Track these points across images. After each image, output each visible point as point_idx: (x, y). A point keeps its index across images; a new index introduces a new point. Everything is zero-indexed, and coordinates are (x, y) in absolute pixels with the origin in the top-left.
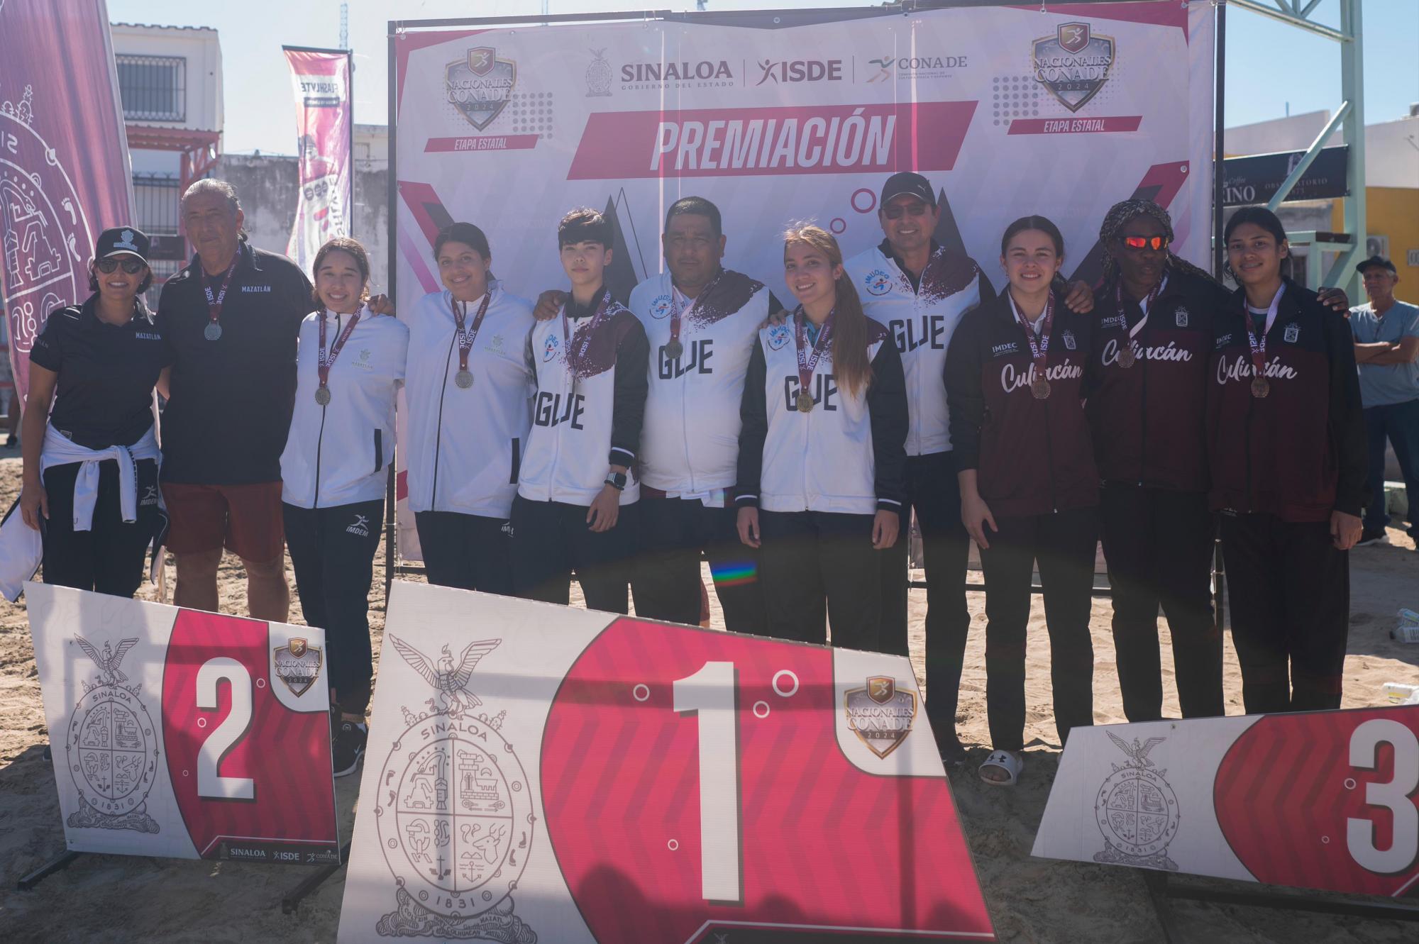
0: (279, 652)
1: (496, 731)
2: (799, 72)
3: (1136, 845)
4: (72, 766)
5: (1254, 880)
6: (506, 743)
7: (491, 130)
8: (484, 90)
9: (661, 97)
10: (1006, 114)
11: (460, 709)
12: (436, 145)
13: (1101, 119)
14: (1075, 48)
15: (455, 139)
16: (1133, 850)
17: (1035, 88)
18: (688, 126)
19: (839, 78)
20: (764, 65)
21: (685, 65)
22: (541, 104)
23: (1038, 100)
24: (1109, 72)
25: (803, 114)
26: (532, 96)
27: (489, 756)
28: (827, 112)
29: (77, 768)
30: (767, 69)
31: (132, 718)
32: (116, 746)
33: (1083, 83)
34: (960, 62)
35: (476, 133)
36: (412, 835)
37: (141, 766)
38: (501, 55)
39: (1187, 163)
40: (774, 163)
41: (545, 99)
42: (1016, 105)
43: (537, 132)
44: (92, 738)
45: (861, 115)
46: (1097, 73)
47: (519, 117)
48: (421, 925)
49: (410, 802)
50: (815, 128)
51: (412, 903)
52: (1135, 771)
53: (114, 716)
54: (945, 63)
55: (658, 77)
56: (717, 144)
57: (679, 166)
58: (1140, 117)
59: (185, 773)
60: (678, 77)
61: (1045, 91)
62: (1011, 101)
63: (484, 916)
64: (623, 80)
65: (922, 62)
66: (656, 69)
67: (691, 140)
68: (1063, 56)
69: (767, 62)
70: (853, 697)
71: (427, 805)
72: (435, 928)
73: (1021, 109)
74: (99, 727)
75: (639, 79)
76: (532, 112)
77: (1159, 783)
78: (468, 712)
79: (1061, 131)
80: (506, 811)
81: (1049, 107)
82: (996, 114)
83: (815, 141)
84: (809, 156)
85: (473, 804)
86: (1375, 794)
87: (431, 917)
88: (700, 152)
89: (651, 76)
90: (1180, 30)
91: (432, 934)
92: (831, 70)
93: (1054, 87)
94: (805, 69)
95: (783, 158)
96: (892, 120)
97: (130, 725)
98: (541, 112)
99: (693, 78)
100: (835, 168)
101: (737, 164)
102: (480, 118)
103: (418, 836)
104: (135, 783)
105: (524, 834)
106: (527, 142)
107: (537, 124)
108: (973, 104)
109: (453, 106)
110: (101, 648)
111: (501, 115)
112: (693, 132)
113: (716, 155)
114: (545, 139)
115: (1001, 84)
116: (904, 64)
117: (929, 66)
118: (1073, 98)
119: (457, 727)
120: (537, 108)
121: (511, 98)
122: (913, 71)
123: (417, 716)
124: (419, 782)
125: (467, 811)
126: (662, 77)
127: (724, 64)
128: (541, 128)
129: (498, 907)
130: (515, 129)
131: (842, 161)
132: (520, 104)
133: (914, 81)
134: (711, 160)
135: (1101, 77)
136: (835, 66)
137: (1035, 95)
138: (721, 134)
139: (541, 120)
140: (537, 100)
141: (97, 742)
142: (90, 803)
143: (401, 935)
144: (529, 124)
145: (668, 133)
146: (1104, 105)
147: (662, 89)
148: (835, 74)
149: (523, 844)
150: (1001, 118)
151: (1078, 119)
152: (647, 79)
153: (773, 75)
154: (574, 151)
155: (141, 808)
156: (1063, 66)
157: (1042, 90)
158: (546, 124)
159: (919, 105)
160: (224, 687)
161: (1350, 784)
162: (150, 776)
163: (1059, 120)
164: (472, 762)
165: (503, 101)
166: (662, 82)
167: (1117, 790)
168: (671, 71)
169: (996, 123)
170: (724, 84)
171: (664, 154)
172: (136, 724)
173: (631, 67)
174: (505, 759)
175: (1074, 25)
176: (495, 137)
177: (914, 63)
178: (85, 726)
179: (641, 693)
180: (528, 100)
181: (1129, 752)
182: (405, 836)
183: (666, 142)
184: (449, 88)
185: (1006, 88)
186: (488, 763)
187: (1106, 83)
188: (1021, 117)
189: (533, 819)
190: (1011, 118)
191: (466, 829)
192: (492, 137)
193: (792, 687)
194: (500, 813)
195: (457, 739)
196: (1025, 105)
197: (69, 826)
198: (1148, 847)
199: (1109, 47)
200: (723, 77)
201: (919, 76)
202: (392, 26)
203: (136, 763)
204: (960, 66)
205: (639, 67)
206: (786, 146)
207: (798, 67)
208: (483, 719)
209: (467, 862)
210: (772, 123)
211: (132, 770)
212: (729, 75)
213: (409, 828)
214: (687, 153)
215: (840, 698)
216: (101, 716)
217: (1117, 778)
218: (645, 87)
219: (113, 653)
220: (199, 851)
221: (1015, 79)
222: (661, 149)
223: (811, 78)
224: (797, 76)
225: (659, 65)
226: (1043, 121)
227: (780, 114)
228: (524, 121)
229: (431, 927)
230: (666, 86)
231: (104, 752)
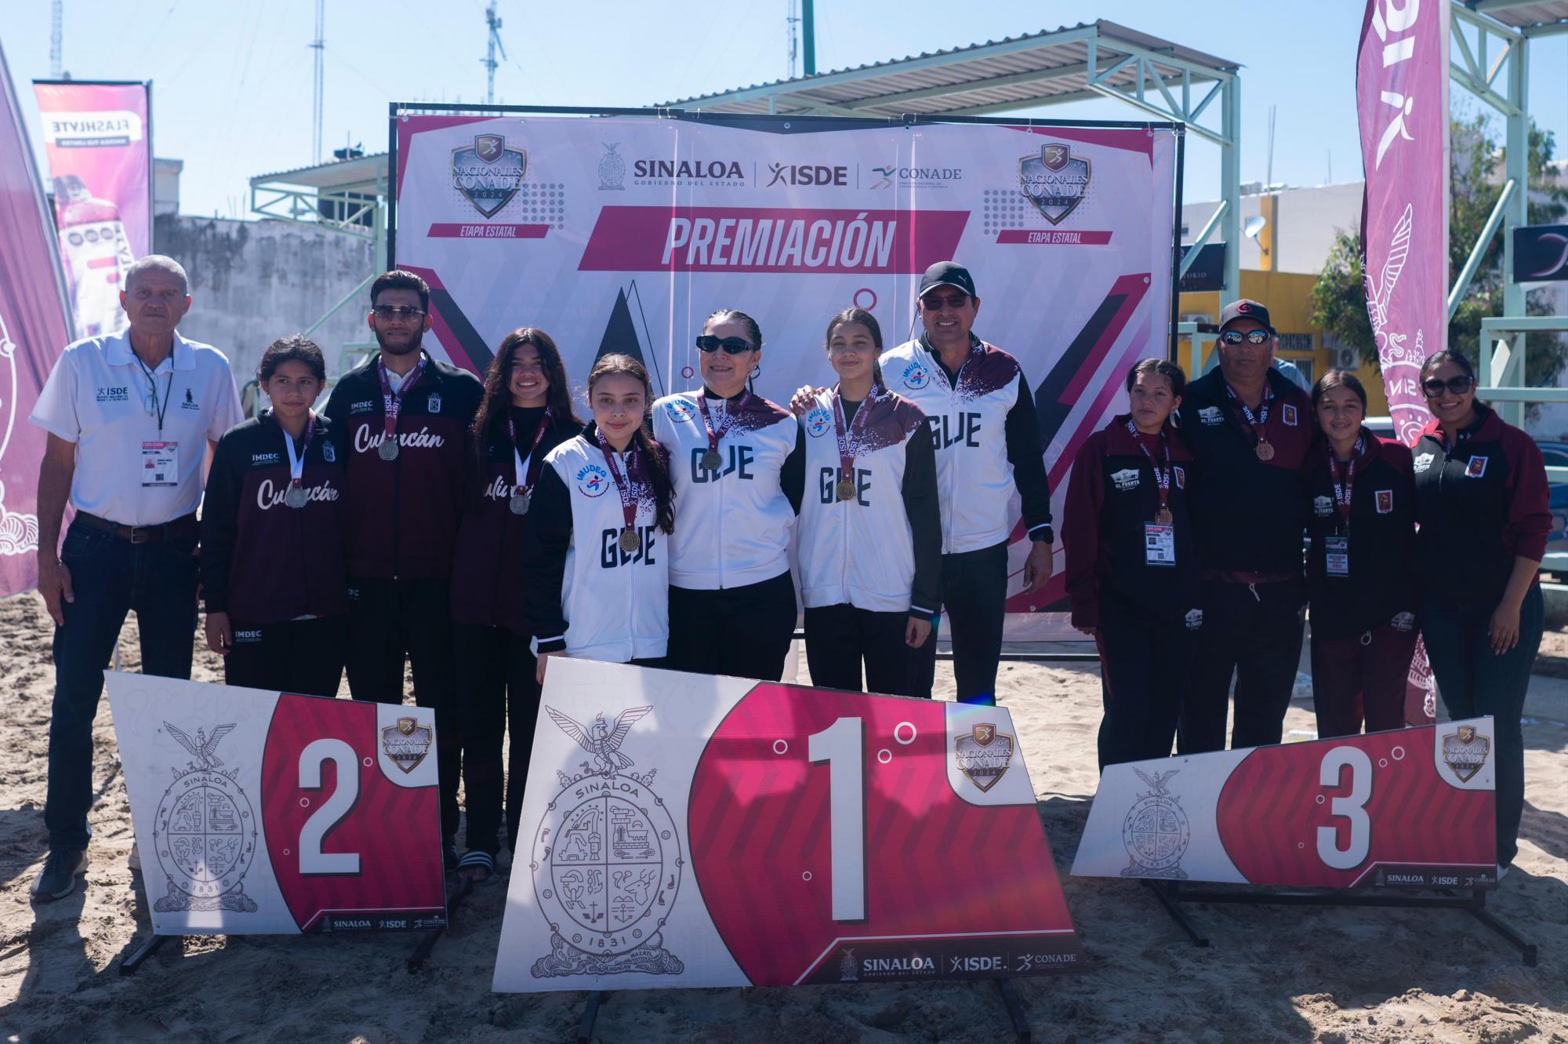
0: (387, 732)
1: (646, 787)
2: (808, 176)
3: (1155, 860)
4: (160, 852)
5: (1245, 881)
6: (657, 798)
7: (497, 219)
8: (493, 177)
9: (674, 193)
10: (995, 224)
11: (613, 769)
12: (440, 230)
13: (1078, 232)
14: (1056, 167)
15: (461, 225)
16: (1152, 864)
17: (1021, 201)
18: (700, 222)
19: (845, 184)
20: (774, 167)
21: (698, 164)
22: (552, 195)
23: (1024, 213)
24: (1086, 190)
25: (811, 216)
26: (543, 186)
27: (640, 810)
28: (833, 215)
29: (165, 854)
30: (777, 172)
31: (227, 801)
32: (209, 830)
33: (1063, 199)
34: (955, 174)
35: (483, 220)
36: (566, 885)
37: (237, 848)
38: (509, 144)
39: (1149, 275)
40: (782, 262)
41: (557, 190)
42: (1004, 216)
43: (547, 222)
44: (182, 823)
45: (864, 220)
46: (1075, 191)
47: (530, 207)
48: (575, 965)
49: (565, 856)
50: (821, 230)
51: (566, 946)
52: (1155, 799)
53: (208, 800)
54: (941, 175)
55: (671, 174)
56: (727, 242)
57: (690, 261)
58: (1111, 233)
59: (286, 852)
60: (690, 175)
61: (1030, 204)
62: (1000, 212)
63: (635, 952)
64: (636, 175)
65: (922, 173)
66: (669, 166)
67: (702, 236)
68: (1046, 173)
69: (777, 165)
70: (960, 743)
71: (581, 857)
72: (588, 967)
73: (1008, 220)
74: (191, 813)
75: (652, 174)
76: (543, 202)
77: (1174, 808)
78: (620, 772)
79: (1043, 242)
80: (656, 858)
81: (1033, 220)
82: (987, 224)
83: (821, 242)
84: (815, 256)
85: (625, 853)
86: (1339, 806)
87: (584, 957)
88: (711, 247)
89: (664, 172)
90: (1146, 156)
91: (585, 972)
92: (837, 176)
93: (1038, 201)
94: (813, 173)
95: (791, 257)
96: (892, 225)
97: (226, 809)
98: (552, 202)
99: (705, 176)
100: (839, 268)
101: (747, 261)
102: (488, 205)
103: (571, 886)
104: (230, 866)
105: (672, 876)
106: (539, 231)
107: (548, 214)
108: (966, 214)
109: (459, 192)
110: (194, 734)
111: (510, 203)
112: (704, 229)
113: (726, 252)
114: (556, 230)
115: (991, 197)
116: (904, 173)
117: (927, 177)
118: (1054, 212)
119: (611, 786)
120: (548, 198)
121: (522, 188)
122: (913, 180)
123: (572, 778)
124: (573, 837)
125: (619, 860)
126: (675, 174)
127: (735, 165)
128: (552, 218)
129: (648, 943)
130: (525, 218)
131: (846, 262)
132: (530, 193)
133: (913, 190)
134: (722, 256)
135: (1079, 194)
136: (841, 172)
137: (1021, 209)
138: (731, 232)
139: (552, 211)
140: (548, 190)
141: (188, 827)
142: (179, 885)
143: (555, 975)
144: (539, 214)
145: (679, 229)
146: (1081, 219)
147: (675, 187)
148: (841, 179)
149: (671, 885)
150: (991, 228)
151: (1057, 232)
152: (660, 175)
153: (782, 178)
154: (585, 242)
155: (238, 888)
156: (1046, 183)
157: (1028, 205)
158: (557, 214)
159: (917, 212)
160: (328, 767)
161: (1320, 799)
162: (247, 857)
163: (1042, 232)
164: (624, 816)
165: (513, 190)
166: (675, 179)
167: (1141, 816)
168: (684, 169)
169: (987, 232)
170: (735, 184)
171: (676, 249)
172: (232, 807)
173: (644, 162)
174: (655, 812)
175: (1056, 146)
176: (504, 225)
177: (914, 173)
178: (176, 810)
179: (780, 747)
180: (539, 190)
181: (1151, 784)
182: (559, 886)
183: (678, 237)
184: (455, 174)
185: (995, 201)
186: (640, 816)
187: (1083, 200)
188: (1008, 228)
189: (681, 863)
190: (1000, 228)
191: (618, 876)
192: (501, 225)
193: (910, 736)
194: (650, 859)
195: (610, 796)
196: (1013, 216)
197: (156, 910)
198: (1164, 861)
199: (1086, 167)
200: (735, 176)
201: (918, 185)
202: (394, 107)
203: (232, 845)
204: (955, 178)
205: (652, 163)
206: (793, 246)
207: (806, 171)
208: (634, 778)
209: (619, 905)
210: (781, 223)
211: (228, 852)
212: (741, 176)
213: (563, 879)
214: (698, 248)
215: (951, 743)
216: (193, 801)
217: (1141, 806)
218: (657, 183)
219: (207, 739)
220: (300, 927)
221: (1004, 193)
222: (672, 243)
223: (818, 182)
224: (805, 180)
225: (672, 163)
226: (1027, 233)
227: (790, 215)
228: (534, 210)
229: (584, 966)
230: (679, 183)
231: (196, 836)
